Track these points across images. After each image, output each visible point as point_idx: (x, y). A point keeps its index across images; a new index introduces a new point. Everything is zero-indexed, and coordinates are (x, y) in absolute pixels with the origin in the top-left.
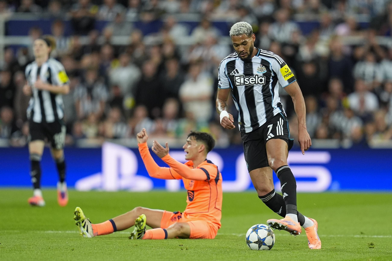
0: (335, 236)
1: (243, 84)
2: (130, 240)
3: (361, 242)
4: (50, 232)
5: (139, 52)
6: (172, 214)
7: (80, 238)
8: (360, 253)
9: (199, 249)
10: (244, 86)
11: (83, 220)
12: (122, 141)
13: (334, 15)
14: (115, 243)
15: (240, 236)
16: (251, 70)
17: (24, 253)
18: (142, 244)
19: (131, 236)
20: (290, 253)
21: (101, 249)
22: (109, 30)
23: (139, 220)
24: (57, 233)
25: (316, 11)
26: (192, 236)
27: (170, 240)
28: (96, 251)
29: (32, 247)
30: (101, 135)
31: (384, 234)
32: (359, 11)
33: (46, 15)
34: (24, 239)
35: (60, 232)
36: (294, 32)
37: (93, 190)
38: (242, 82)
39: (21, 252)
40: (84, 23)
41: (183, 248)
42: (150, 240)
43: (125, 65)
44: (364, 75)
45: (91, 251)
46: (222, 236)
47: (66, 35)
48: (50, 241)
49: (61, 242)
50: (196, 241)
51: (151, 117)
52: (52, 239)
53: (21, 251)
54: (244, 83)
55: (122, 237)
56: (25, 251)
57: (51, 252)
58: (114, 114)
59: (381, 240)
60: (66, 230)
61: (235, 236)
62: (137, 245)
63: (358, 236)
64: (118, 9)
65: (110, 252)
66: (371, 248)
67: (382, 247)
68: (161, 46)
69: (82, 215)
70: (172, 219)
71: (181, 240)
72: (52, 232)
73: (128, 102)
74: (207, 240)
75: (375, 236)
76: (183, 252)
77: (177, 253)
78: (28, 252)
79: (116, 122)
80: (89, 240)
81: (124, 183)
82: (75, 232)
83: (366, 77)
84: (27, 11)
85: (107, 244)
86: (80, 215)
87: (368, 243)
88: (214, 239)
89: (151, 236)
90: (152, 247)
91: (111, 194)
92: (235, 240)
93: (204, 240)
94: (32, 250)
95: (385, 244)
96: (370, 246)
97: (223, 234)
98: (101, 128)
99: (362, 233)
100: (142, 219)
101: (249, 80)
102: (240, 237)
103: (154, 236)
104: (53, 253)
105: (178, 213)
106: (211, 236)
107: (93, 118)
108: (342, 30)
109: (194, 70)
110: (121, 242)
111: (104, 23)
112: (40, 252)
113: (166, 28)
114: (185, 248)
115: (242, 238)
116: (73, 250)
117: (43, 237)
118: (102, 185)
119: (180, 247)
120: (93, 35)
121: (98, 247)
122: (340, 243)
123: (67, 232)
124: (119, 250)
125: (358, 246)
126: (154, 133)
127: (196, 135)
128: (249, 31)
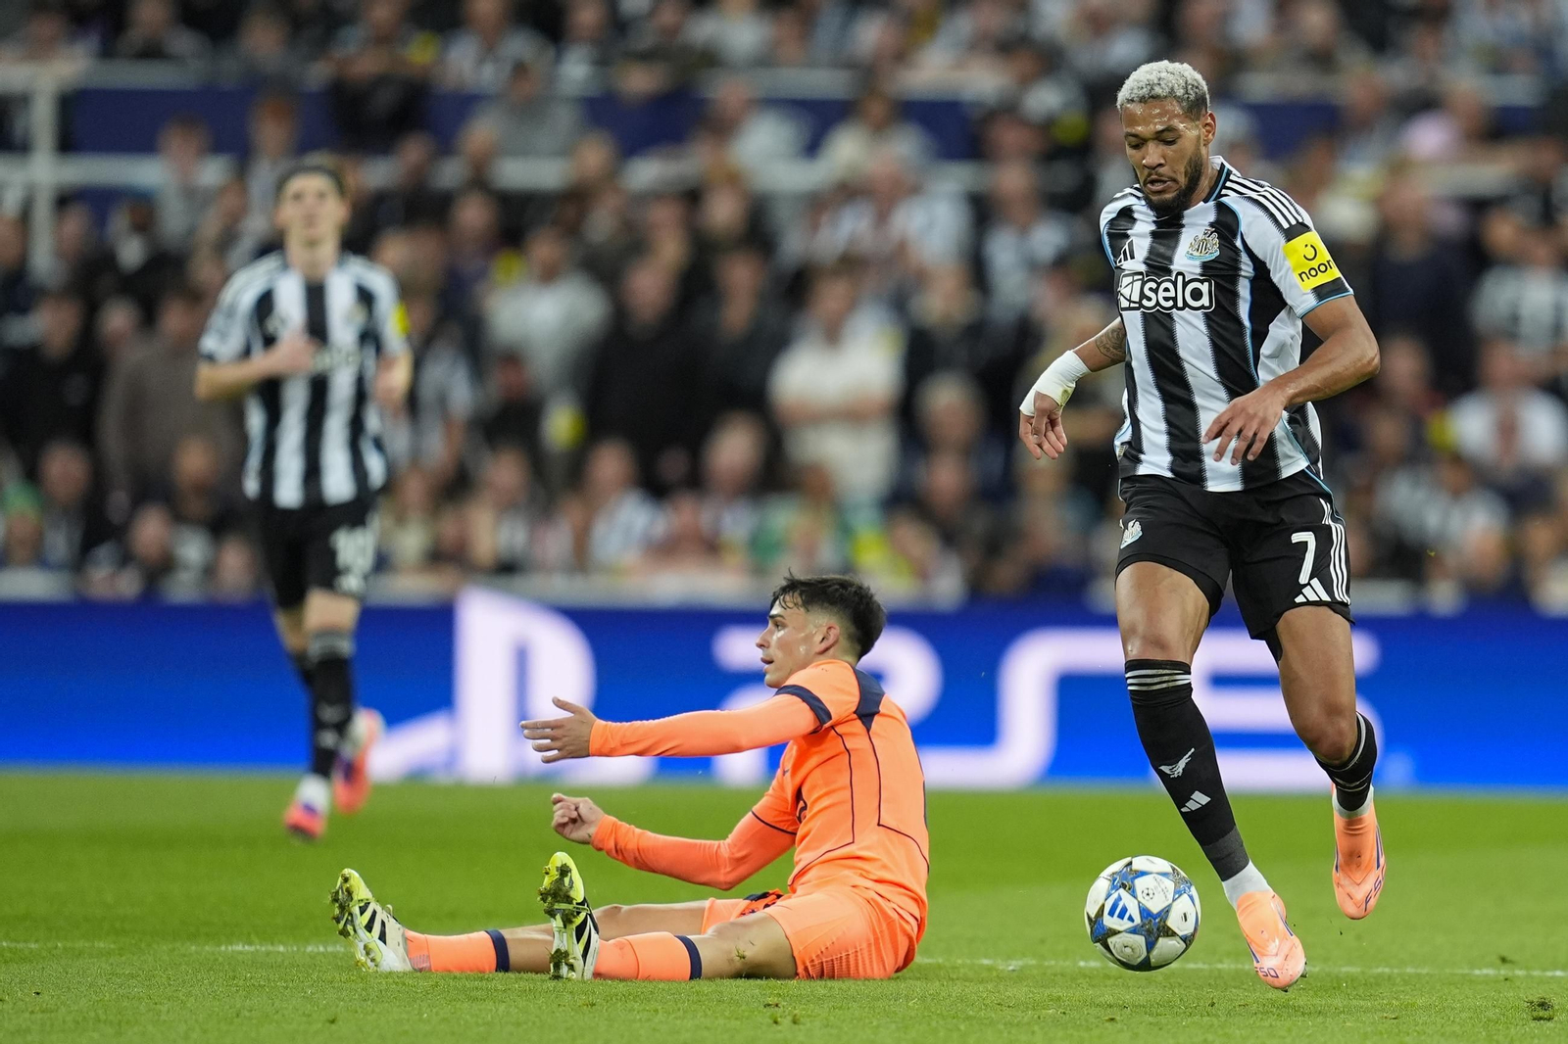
0: (1396, 971)
1: (1137, 305)
3: (1501, 994)
4: (239, 948)
5: (602, 224)
6: (742, 903)
10: (1138, 313)
11: (366, 903)
12: (535, 581)
13: (1396, 75)
15: (1011, 968)
17: (134, 1033)
18: (614, 1000)
21: (446, 1018)
22: (482, 131)
24: (268, 954)
25: (1321, 59)
28: (427, 1028)
29: (166, 1008)
30: (446, 556)
32: (1497, 64)
33: (229, 69)
34: (132, 975)
35: (281, 949)
36: (1233, 146)
37: (417, 777)
38: (1136, 297)
39: (122, 1029)
40: (384, 101)
41: (781, 1017)
43: (549, 276)
44: (1515, 319)
45: (406, 1027)
46: (940, 967)
48: (241, 982)
49: (286, 988)
50: (830, 988)
51: (654, 487)
52: (249, 974)
53: (123, 1022)
54: (1140, 303)
56: (140, 1023)
57: (244, 1027)
58: (504, 471)
60: (307, 942)
61: (989, 969)
62: (593, 1005)
63: (1491, 972)
64: (521, 45)
65: (481, 1029)
66: (1541, 1019)
68: (692, 197)
72: (247, 947)
73: (561, 424)
75: (1559, 973)
76: (781, 1030)
77: (756, 1034)
78: (150, 1028)
79: (507, 507)
83: (1526, 328)
84: (152, 52)
85: (469, 997)
87: (1530, 998)
90: (656, 1010)
92: (990, 985)
94: (165, 1021)
96: (1535, 1014)
97: (940, 960)
98: (449, 527)
99: (1504, 960)
101: (1156, 291)
102: (1013, 970)
104: (253, 1034)
105: (764, 896)
107: (414, 490)
108: (1429, 138)
109: (830, 295)
110: (530, 990)
111: (466, 103)
112: (198, 1029)
113: (722, 128)
114: (790, 1018)
115: (1019, 977)
116: (333, 1022)
117: (211, 969)
118: (453, 757)
119: (768, 1011)
120: (413, 151)
121: (434, 1010)
122: (1414, 1000)
123: (309, 949)
124: (518, 1024)
125: (1490, 1014)
126: (665, 550)
127: (803, 589)
128: (1191, 92)
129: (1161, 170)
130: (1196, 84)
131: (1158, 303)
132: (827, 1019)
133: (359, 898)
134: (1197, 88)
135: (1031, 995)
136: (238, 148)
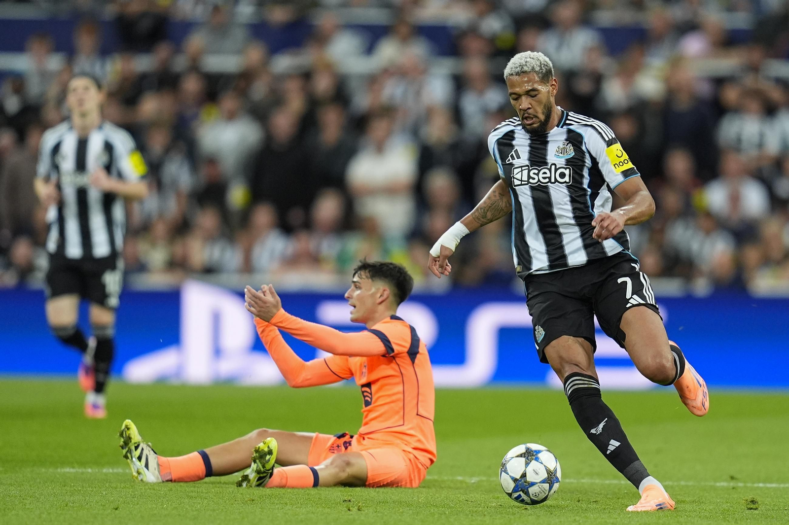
0: (675, 484)
1: (527, 183)
2: (239, 488)
3: (731, 496)
4: (67, 470)
5: (259, 90)
6: (332, 438)
7: (132, 484)
8: (728, 521)
9: (384, 509)
10: (527, 186)
11: (138, 443)
12: (224, 278)
13: (677, 12)
14: (207, 495)
15: (473, 481)
16: (543, 152)
17: (12, 515)
18: (264, 498)
19: (243, 481)
20: (580, 520)
21: (176, 507)
22: (196, 41)
23: (263, 450)
24: (82, 473)
25: (637, 5)
26: (371, 482)
27: (323, 489)
28: (166, 513)
29: (29, 502)
30: (177, 264)
31: (779, 481)
32: (730, 6)
33: (63, 8)
34: (11, 485)
35: (90, 470)
36: (591, 50)
37: (161, 381)
38: (525, 178)
39: (6, 513)
40: (145, 25)
41: (352, 507)
42: (281, 489)
43: (231, 117)
44: (739, 140)
45: (155, 512)
46: (436, 481)
47: (104, 52)
48: (68, 488)
49: (92, 491)
50: (378, 492)
51: (286, 228)
52: (72, 484)
53: (6, 510)
54: (528, 181)
55: (221, 483)
56: (15, 510)
57: (70, 512)
58: (207, 220)
59: (772, 493)
60: (103, 467)
61: (461, 482)
62: (253, 500)
63: (725, 484)
65: (195, 513)
66: (751, 509)
67: (776, 508)
68: (307, 76)
69: (135, 434)
70: (332, 448)
71: (348, 489)
72: (72, 470)
73: (237, 195)
74: (402, 489)
75: (761, 485)
76: (352, 514)
77: (339, 516)
78: (20, 512)
79: (210, 239)
80: (150, 487)
81: (227, 367)
82: (120, 470)
83: (745, 145)
85: (188, 496)
86: (129, 434)
87: (746, 498)
88: (417, 488)
89: (284, 482)
90: (286, 504)
91: (198, 391)
92: (462, 491)
93: (397, 489)
94: (28, 509)
95: (780, 501)
96: (749, 506)
97: (436, 477)
98: (178, 250)
99: (732, 478)
100: (268, 447)
101: (538, 174)
102: (474, 483)
103: (290, 482)
104: (75, 516)
105: (343, 435)
106: (411, 481)
107: (160, 229)
108: (693, 45)
109: (379, 128)
110: (220, 492)
111: (187, 27)
112: (46, 513)
113: (321, 39)
114: (356, 508)
115: (477, 487)
116: (117, 509)
117: (53, 481)
118: (179, 371)
119: (345, 504)
120: (162, 52)
121: (170, 503)
122: (685, 499)
123: (104, 471)
124: (214, 510)
125: (725, 506)
126: (292, 262)
127: (371, 269)
128: (544, 69)
129: (530, 111)
130: (546, 64)
131: (539, 180)
132: (376, 508)
133: (135, 441)
134: (546, 66)
135: (483, 496)
136: (68, 49)
